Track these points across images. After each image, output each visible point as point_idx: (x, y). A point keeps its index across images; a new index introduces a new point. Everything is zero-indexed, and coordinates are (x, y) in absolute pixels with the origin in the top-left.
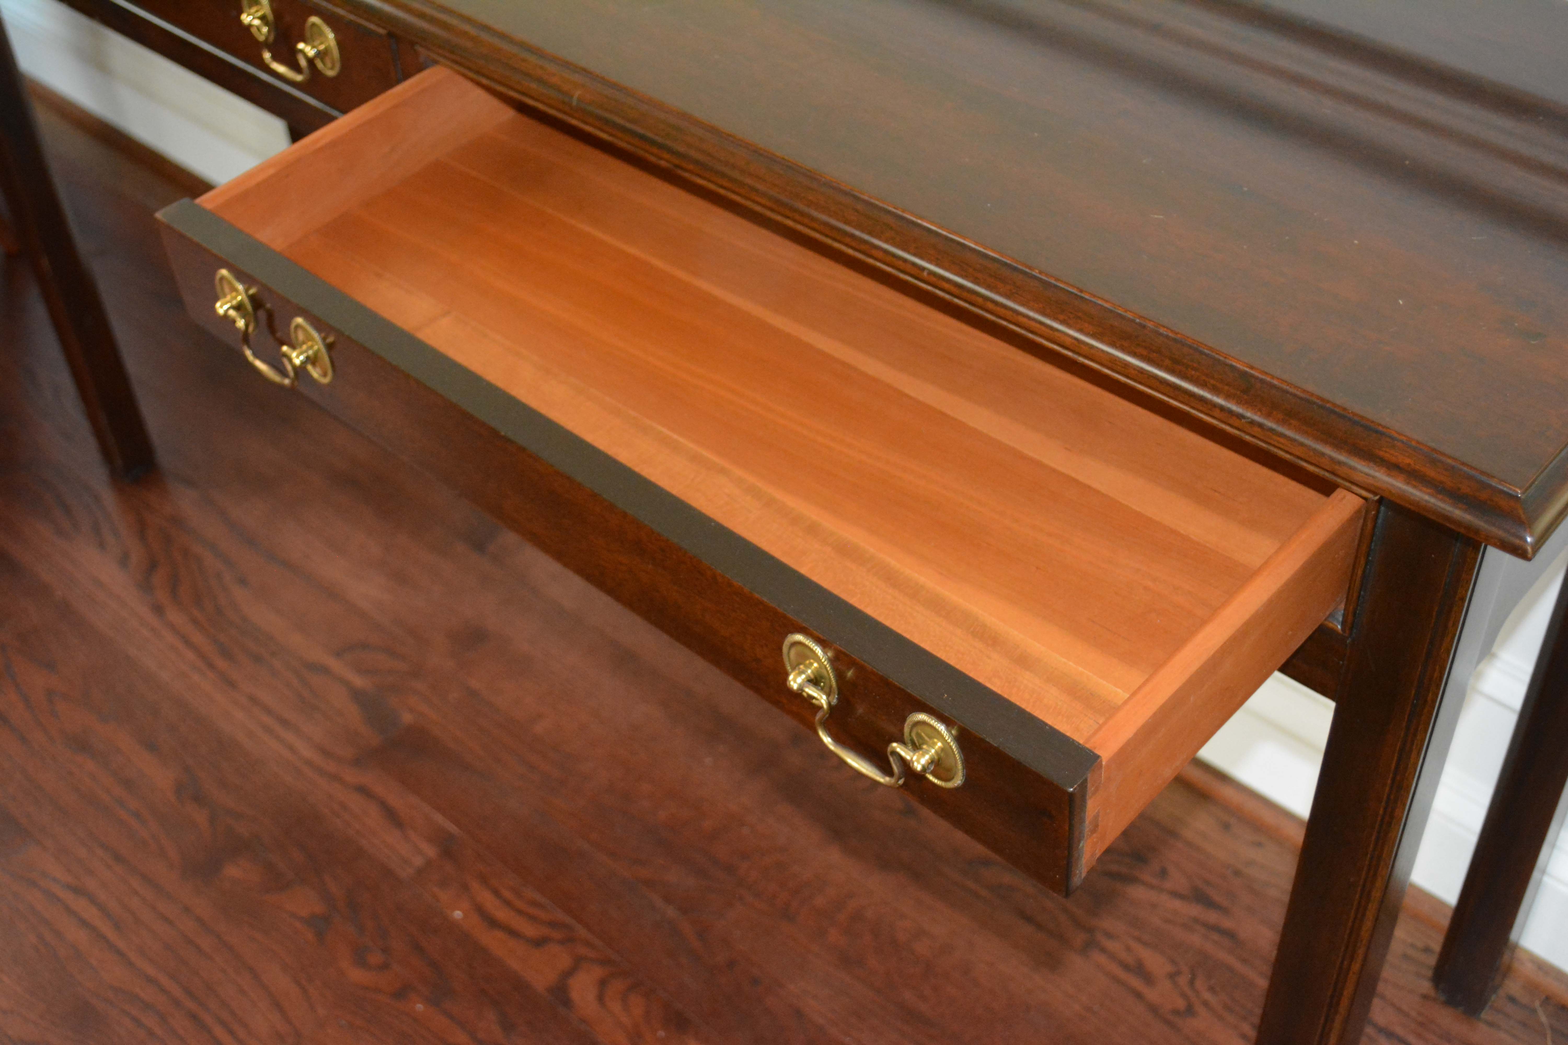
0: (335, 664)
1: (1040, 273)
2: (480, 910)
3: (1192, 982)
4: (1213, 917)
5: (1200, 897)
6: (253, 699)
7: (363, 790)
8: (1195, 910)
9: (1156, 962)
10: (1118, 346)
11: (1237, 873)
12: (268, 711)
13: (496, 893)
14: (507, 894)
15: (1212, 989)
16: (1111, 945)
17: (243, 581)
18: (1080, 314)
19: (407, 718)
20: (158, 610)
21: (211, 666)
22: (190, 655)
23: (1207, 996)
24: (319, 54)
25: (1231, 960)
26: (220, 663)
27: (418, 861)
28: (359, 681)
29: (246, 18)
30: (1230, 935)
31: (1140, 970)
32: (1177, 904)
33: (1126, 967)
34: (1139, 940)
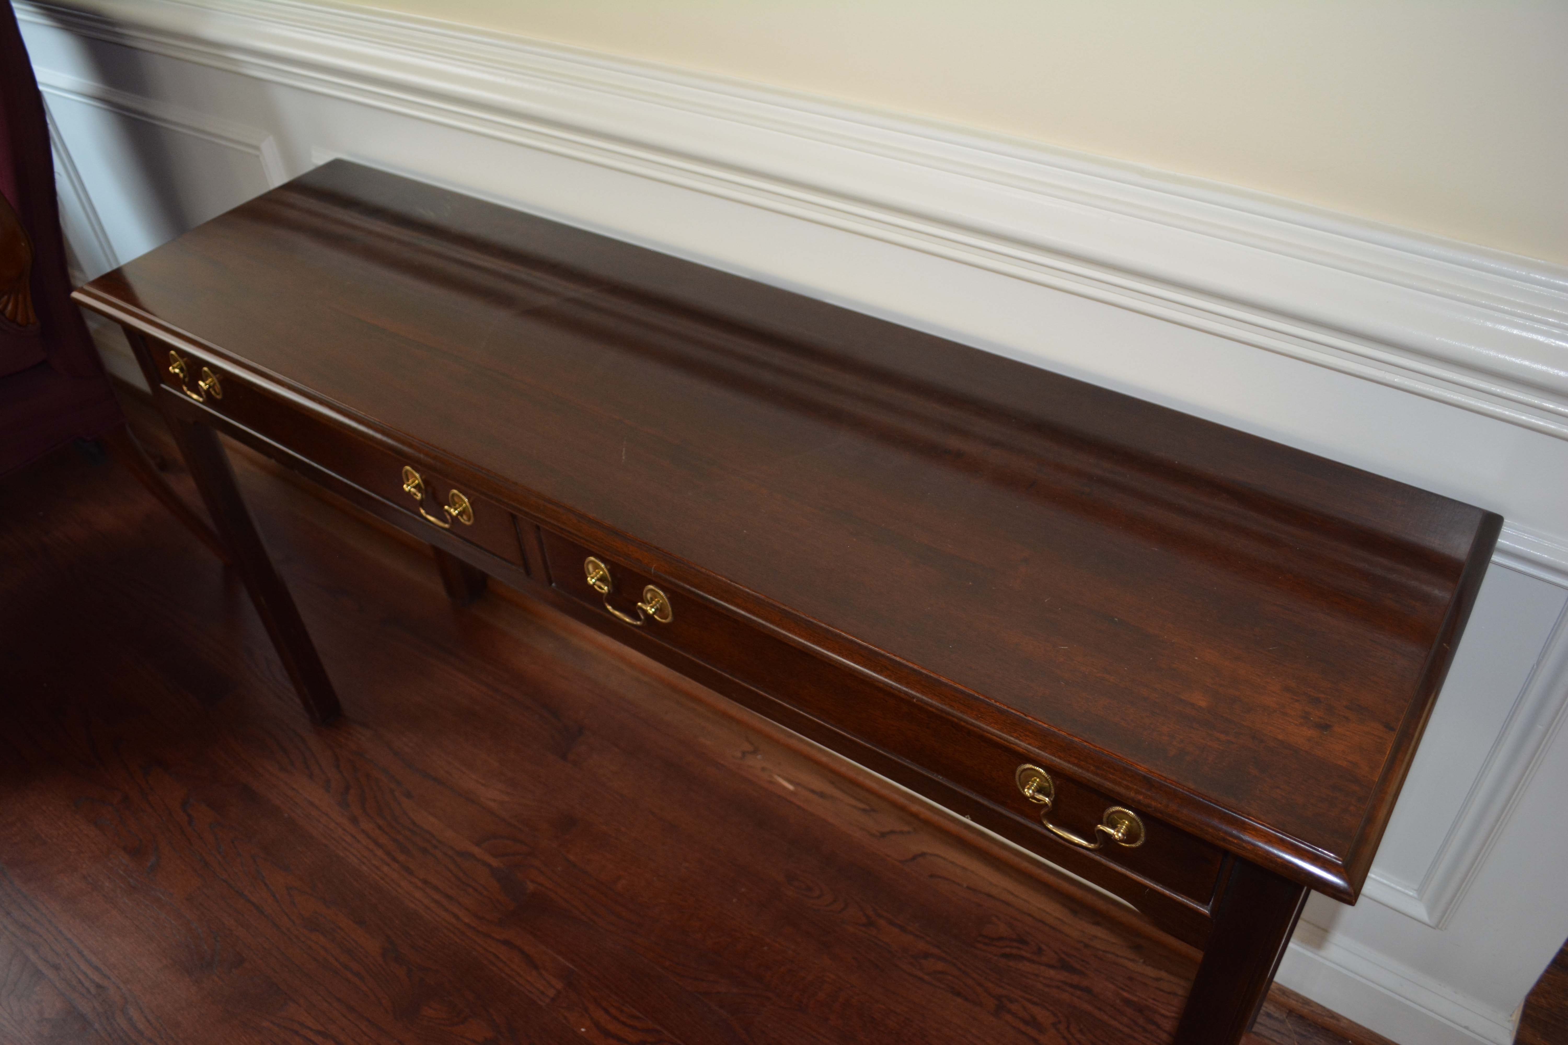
0: (476, 851)
1: (996, 702)
2: (597, 1025)
3: (1068, 1028)
4: (1075, 979)
5: (1064, 966)
6: (425, 882)
7: (506, 943)
8: (1063, 976)
9: (1042, 1015)
10: (1056, 756)
11: (1087, 946)
12: (436, 889)
13: (607, 1011)
14: (613, 1011)
15: (1081, 1031)
16: (1014, 1007)
17: (409, 795)
18: (1027, 733)
19: (531, 887)
20: (354, 820)
21: (395, 859)
22: (380, 853)
23: (1078, 1036)
24: (460, 513)
25: (1090, 1008)
26: (402, 858)
27: (551, 993)
28: (494, 862)
29: (406, 488)
30: (1088, 990)
31: (1033, 1022)
32: (1052, 973)
33: (1026, 1023)
34: (1029, 1001)
